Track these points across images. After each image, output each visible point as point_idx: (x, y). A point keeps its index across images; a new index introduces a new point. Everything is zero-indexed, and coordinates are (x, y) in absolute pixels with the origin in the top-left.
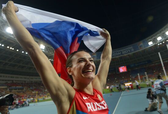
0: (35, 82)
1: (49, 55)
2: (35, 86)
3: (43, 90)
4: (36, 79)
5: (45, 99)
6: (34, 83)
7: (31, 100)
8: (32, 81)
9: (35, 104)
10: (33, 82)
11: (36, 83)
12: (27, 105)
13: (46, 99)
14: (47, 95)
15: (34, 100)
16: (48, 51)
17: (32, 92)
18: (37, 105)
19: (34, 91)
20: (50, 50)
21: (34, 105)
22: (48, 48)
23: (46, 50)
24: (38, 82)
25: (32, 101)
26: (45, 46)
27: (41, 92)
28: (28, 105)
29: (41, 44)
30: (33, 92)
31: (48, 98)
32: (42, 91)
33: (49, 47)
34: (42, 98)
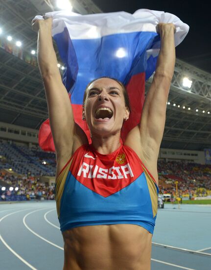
0: (171, 160)
1: (202, 101)
2: (170, 169)
3: (188, 179)
4: (174, 154)
5: (193, 199)
6: (169, 162)
7: (165, 197)
8: (165, 159)
9: (176, 206)
10: (167, 160)
11: (173, 163)
12: (161, 206)
13: (195, 199)
14: (196, 192)
15: (172, 197)
16: (200, 91)
17: (164, 182)
18: (179, 209)
19: (168, 180)
20: (203, 89)
21: (174, 208)
22: (199, 86)
23: (195, 91)
24: (177, 161)
25: (167, 199)
26: (193, 80)
27: (183, 183)
28: (163, 207)
29: (184, 76)
30: (168, 182)
31: (199, 198)
32: (186, 182)
33: (201, 83)
34: (188, 196)
